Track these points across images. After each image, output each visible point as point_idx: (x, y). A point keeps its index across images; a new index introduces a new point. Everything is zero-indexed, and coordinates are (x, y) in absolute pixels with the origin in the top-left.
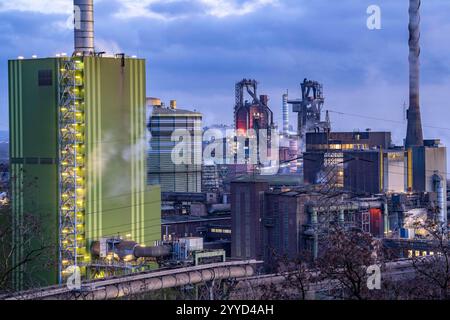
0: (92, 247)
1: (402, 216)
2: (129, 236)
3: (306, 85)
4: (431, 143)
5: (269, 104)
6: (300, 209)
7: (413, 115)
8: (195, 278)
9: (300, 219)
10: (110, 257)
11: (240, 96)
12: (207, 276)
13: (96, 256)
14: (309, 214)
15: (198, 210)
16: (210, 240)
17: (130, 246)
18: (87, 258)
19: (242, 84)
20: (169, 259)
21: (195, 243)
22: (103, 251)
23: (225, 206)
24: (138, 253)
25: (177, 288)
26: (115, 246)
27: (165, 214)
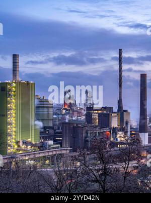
0: (17, 143)
1: (116, 134)
2: (29, 140)
4: (125, 111)
6: (84, 132)
7: (120, 102)
8: (51, 154)
9: (84, 135)
10: (23, 147)
12: (54, 153)
13: (19, 146)
14: (87, 133)
15: (52, 132)
16: (55, 142)
17: (30, 143)
18: (16, 147)
20: (42, 147)
21: (51, 142)
22: (21, 144)
23: (60, 130)
24: (32, 145)
25: (44, 157)
26: (25, 143)
27: (41, 133)
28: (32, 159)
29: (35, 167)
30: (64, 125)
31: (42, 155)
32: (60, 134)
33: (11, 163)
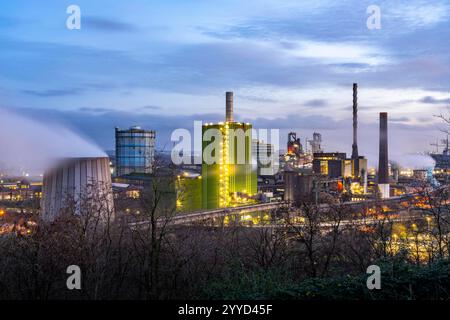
0: (231, 194)
1: (350, 185)
2: (245, 191)
3: (315, 135)
4: (362, 157)
5: (301, 142)
6: (311, 182)
7: (355, 147)
8: (269, 208)
9: (311, 186)
10: (238, 199)
11: (289, 138)
12: (274, 207)
13: (233, 198)
14: (314, 184)
15: (272, 182)
16: (276, 193)
17: (246, 195)
18: (230, 199)
19: (291, 134)
20: (260, 199)
21: (270, 194)
22: (235, 196)
23: (282, 180)
24: (248, 198)
25: (263, 211)
26: (239, 194)
27: (259, 183)
28: (247, 214)
29: (251, 223)
30: (287, 175)
31: (260, 209)
32: (282, 185)
33: (223, 218)
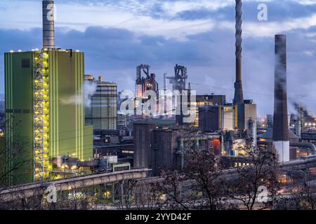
0: (52, 160)
1: (231, 143)
2: (74, 155)
3: (178, 68)
4: (248, 102)
5: (156, 79)
6: (173, 139)
7: (238, 85)
8: (113, 179)
9: (174, 145)
10: (63, 167)
11: (139, 74)
12: (120, 178)
13: (55, 166)
14: (179, 142)
15: (114, 140)
16: (122, 158)
17: (75, 161)
18: (50, 167)
19: (140, 67)
20: (98, 167)
21: (113, 159)
22: (59, 163)
23: (130, 137)
24: (80, 164)
25: (101, 185)
26: (66, 160)
27: (95, 142)
28: (77, 190)
29: (84, 203)
31: (97, 182)
32: (130, 144)
33: (40, 196)
